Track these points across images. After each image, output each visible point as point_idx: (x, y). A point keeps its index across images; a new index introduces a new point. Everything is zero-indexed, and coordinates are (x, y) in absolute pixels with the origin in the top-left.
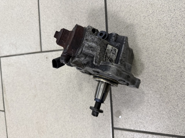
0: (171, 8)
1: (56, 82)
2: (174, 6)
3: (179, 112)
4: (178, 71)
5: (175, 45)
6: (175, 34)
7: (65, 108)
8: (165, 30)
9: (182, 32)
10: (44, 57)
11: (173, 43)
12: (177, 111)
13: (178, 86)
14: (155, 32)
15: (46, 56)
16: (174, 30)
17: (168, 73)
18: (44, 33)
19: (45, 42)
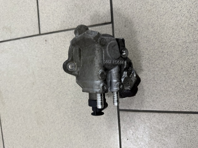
1: (57, 66)
3: (185, 87)
4: (184, 46)
7: (67, 94)
8: (171, 5)
9: (187, 7)
10: (43, 40)
12: (183, 86)
13: (183, 61)
14: (161, 8)
15: (45, 39)
18: (43, 13)
19: (44, 24)
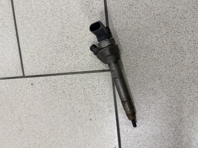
0: (188, 28)
2: (192, 26)
5: (192, 73)
6: (193, 60)
11: (190, 71)
16: (191, 55)
17: (184, 104)
